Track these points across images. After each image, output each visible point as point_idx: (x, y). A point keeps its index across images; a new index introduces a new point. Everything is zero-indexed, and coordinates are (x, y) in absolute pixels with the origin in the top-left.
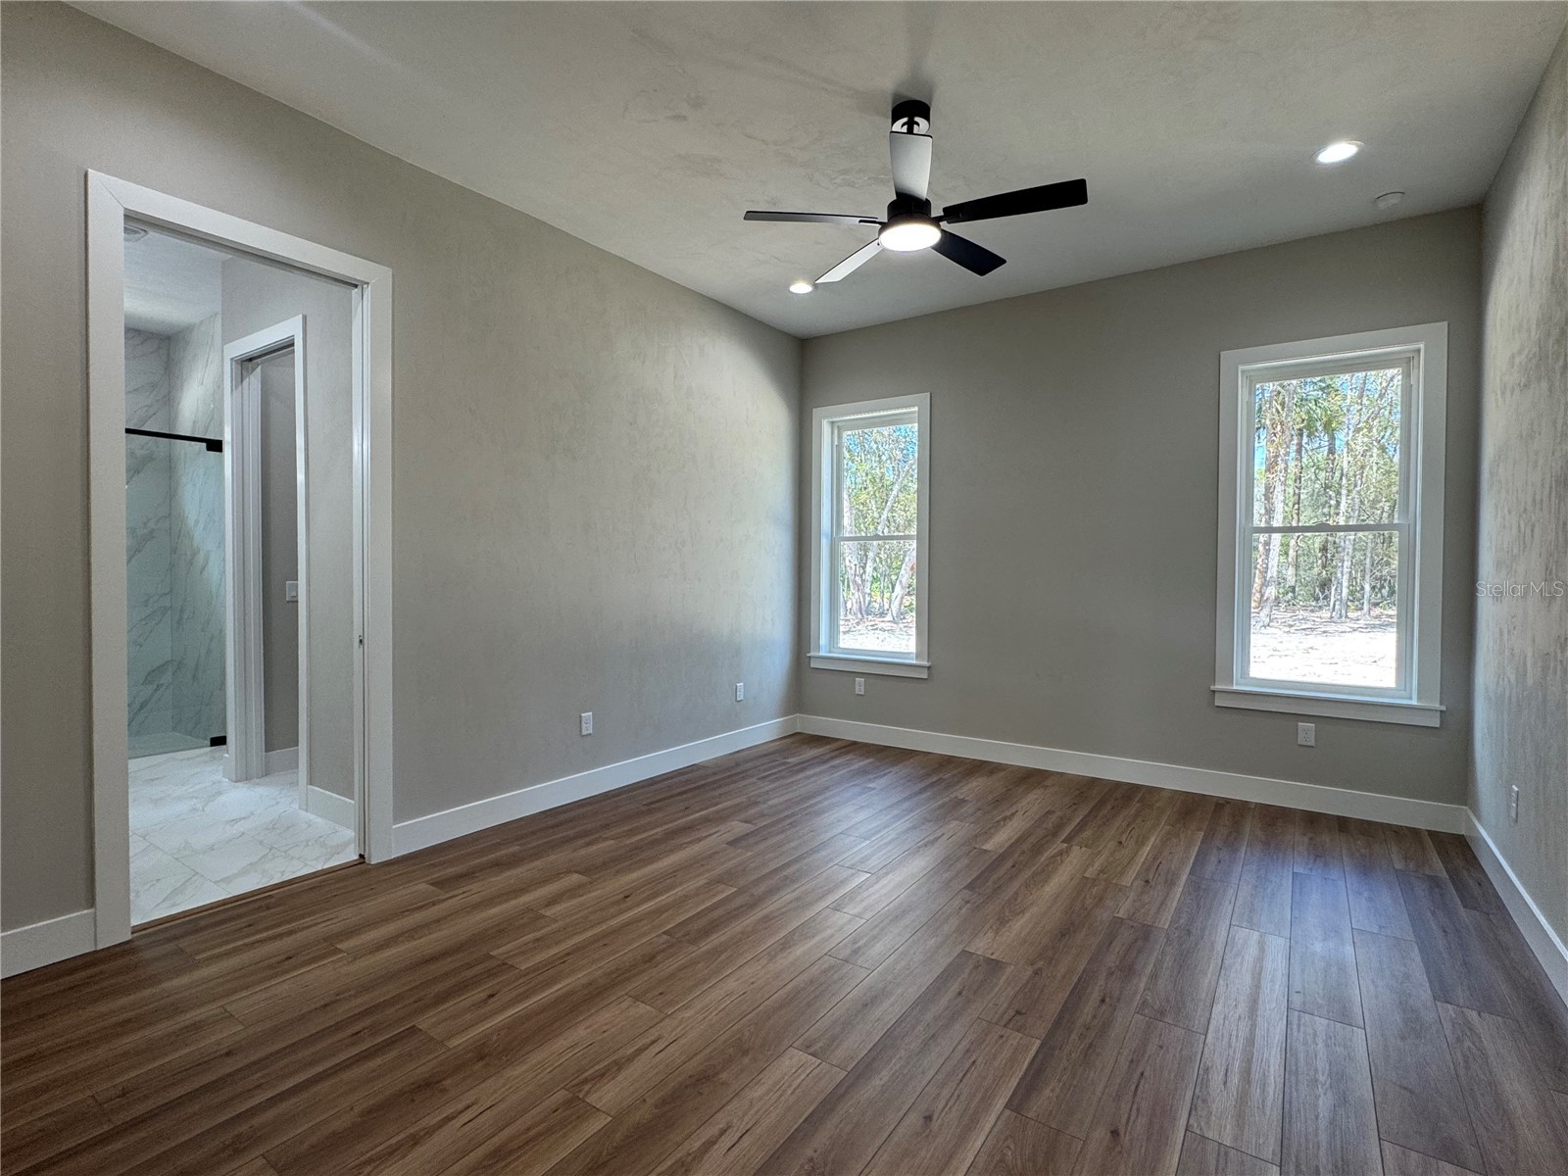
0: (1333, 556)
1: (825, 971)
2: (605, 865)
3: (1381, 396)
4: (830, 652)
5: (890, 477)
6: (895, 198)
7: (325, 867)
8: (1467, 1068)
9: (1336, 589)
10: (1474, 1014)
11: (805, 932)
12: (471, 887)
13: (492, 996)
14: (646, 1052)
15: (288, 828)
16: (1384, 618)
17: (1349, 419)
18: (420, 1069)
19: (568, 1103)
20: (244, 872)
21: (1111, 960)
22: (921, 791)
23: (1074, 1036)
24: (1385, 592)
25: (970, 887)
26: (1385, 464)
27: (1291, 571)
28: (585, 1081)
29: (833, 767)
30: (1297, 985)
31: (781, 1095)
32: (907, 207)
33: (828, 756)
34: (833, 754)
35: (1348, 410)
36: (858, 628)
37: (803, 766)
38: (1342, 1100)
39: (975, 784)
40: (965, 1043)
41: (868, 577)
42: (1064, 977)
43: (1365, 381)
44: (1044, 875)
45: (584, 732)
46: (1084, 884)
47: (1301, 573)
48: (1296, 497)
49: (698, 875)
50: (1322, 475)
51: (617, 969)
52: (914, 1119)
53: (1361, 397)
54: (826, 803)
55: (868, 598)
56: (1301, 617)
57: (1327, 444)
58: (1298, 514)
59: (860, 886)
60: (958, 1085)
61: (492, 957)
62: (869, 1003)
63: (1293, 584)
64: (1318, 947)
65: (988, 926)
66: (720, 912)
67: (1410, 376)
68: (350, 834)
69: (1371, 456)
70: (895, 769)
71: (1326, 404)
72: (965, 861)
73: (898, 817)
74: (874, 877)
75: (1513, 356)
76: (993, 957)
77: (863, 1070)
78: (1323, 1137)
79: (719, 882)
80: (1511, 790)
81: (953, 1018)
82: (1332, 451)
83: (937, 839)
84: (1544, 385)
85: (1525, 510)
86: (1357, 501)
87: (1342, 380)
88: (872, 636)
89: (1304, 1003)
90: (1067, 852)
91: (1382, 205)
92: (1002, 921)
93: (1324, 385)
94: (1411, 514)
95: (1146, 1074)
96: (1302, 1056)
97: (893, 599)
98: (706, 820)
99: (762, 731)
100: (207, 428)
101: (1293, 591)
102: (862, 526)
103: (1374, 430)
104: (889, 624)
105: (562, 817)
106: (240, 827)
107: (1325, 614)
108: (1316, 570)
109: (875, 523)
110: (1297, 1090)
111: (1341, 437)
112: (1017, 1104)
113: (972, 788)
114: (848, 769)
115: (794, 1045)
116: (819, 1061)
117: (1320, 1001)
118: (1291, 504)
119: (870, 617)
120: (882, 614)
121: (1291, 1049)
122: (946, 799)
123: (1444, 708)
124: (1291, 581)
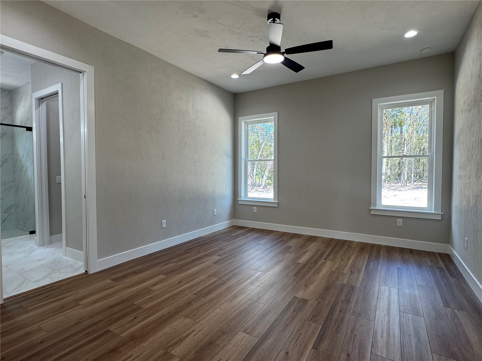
0: (402, 166)
1: (250, 305)
2: (173, 271)
3: (417, 115)
4: (245, 198)
5: (261, 141)
6: (269, 45)
7: (73, 275)
8: (456, 328)
9: (403, 177)
10: (457, 311)
11: (241, 292)
12: (125, 281)
13: (136, 318)
14: (190, 335)
15: (59, 262)
16: (418, 186)
17: (407, 122)
18: (112, 344)
19: (165, 354)
20: (44, 278)
21: (342, 298)
22: (276, 244)
23: (333, 323)
24: (418, 177)
25: (295, 275)
26: (418, 137)
27: (389, 171)
28: (170, 346)
29: (247, 237)
30: (402, 304)
31: (237, 348)
32: (273, 49)
33: (245, 233)
34: (246, 232)
35: (407, 119)
36: (252, 190)
37: (237, 237)
38: (419, 340)
39: (294, 241)
40: (297, 328)
41: (254, 174)
42: (328, 304)
43: (412, 110)
44: (319, 270)
45: (163, 227)
46: (332, 273)
47: (392, 171)
48: (391, 147)
49: (204, 274)
50: (399, 140)
51: (179, 307)
52: (283, 354)
53: (411, 115)
54: (246, 248)
55: (255, 181)
56: (392, 185)
57: (400, 130)
58: (391, 153)
59: (259, 276)
60: (296, 341)
61: (135, 305)
62: (264, 315)
63: (390, 175)
64: (407, 291)
65: (302, 288)
66: (212, 286)
67: (432, 107)
68: (82, 263)
69: (414, 134)
70: (267, 237)
71: (400, 117)
72: (293, 267)
73: (269, 253)
74: (263, 273)
75: (465, 101)
76: (304, 298)
77: (264, 338)
78: (414, 353)
79: (211, 276)
80: (465, 239)
81: (293, 319)
82: (401, 132)
83: (283, 260)
84: (476, 110)
85: (469, 150)
86: (410, 148)
87: (405, 109)
88: (256, 193)
89: (404, 310)
90: (326, 263)
91: (424, 52)
92: (306, 286)
93: (399, 111)
94: (432, 152)
95: (357, 335)
96: (405, 326)
97: (263, 181)
98: (206, 255)
99: (222, 225)
100: (26, 123)
101: (390, 177)
102: (252, 157)
103: (415, 126)
104: (262, 189)
105: (157, 256)
106: (42, 262)
107: (400, 184)
108: (397, 171)
109: (257, 156)
110: (405, 338)
111: (404, 128)
112: (316, 347)
113: (293, 242)
114: (252, 237)
115: (241, 330)
116: (249, 336)
117: (409, 308)
118: (389, 149)
119: (255, 187)
120: (259, 186)
121: (401, 324)
122: (285, 246)
123: (442, 214)
124: (389, 174)
